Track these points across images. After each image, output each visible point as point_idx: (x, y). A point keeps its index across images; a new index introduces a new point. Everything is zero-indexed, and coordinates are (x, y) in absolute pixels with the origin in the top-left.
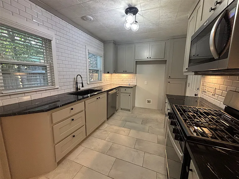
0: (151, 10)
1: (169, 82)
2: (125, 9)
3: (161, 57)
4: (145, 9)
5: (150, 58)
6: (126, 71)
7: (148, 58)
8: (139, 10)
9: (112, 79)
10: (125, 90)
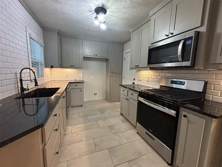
0: (114, 17)
1: (112, 76)
2: (97, 7)
3: (104, 56)
4: (111, 15)
5: (97, 55)
6: (73, 66)
7: (95, 55)
8: (107, 13)
9: (52, 75)
10: (76, 85)
